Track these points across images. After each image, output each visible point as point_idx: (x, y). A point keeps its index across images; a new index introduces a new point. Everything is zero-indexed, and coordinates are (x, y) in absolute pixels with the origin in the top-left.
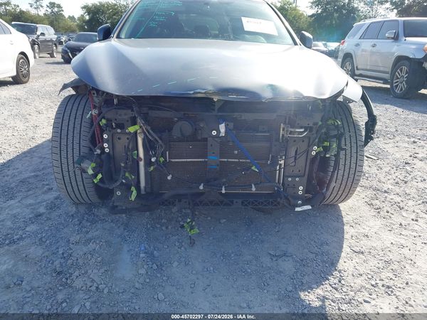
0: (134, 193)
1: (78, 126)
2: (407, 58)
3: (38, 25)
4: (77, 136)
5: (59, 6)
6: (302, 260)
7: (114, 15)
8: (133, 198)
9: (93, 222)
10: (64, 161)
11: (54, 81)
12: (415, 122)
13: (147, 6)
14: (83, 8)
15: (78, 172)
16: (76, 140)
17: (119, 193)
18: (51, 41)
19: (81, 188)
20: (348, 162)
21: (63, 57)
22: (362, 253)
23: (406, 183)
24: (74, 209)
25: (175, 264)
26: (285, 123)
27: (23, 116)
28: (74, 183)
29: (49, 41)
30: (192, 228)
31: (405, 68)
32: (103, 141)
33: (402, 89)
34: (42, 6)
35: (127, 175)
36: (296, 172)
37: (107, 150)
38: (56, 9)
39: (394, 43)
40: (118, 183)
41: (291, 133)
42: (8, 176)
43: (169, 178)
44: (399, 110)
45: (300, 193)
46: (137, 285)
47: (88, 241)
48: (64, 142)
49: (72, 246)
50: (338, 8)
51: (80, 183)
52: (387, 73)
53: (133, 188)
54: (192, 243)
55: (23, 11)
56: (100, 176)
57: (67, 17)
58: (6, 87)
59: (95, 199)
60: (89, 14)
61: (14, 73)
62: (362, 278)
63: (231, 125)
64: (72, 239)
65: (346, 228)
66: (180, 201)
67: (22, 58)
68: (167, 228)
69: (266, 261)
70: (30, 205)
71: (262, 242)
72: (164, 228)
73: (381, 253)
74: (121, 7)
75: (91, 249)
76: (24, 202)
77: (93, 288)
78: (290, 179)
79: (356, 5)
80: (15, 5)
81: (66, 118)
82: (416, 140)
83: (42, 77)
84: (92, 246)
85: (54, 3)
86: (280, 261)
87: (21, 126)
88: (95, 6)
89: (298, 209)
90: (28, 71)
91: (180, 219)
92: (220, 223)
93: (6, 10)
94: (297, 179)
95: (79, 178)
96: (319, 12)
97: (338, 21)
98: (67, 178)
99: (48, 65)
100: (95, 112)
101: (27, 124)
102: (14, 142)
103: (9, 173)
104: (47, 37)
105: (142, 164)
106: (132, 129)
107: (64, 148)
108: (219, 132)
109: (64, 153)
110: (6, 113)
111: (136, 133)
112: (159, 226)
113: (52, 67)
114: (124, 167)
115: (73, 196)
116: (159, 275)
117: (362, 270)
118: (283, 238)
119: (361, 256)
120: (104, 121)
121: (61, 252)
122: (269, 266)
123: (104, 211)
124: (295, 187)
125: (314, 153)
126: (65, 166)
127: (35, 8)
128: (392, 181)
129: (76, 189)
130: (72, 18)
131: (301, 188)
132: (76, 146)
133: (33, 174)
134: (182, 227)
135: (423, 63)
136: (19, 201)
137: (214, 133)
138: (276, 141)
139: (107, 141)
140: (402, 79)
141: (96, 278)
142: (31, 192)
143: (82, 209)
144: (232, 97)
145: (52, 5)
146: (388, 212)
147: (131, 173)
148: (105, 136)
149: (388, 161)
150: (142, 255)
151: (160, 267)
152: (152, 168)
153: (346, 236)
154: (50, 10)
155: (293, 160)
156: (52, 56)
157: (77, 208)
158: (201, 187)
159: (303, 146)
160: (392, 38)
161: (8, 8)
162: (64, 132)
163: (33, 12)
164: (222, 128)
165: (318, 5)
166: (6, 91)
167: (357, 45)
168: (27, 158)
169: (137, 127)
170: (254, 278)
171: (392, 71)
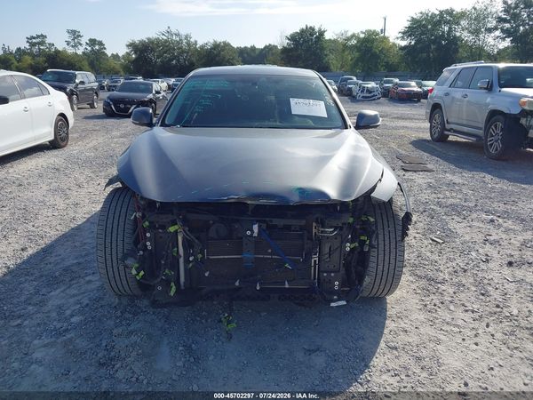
0: (174, 289)
1: (122, 224)
2: (501, 113)
3: (77, 73)
4: (121, 233)
5: (101, 43)
6: (334, 356)
7: (165, 52)
8: (172, 294)
9: (135, 314)
10: (108, 257)
11: (94, 142)
12: (502, 192)
13: (194, 87)
14: (128, 46)
15: (121, 268)
16: (120, 238)
17: (160, 288)
18: (92, 89)
19: (124, 282)
20: (387, 258)
21: (105, 110)
22: (396, 349)
23: (465, 271)
24: (117, 301)
25: (211, 358)
26: (317, 222)
27: (63, 191)
28: (117, 278)
29: (88, 90)
30: (229, 322)
31: (500, 125)
32: (146, 239)
33: (497, 150)
34: (81, 44)
35: (167, 271)
36: (331, 267)
37: (150, 248)
38: (97, 47)
39: (487, 95)
40: (159, 280)
41: (322, 232)
42: (50, 263)
43: (207, 274)
44: (488, 177)
45: (336, 288)
46: (174, 377)
47: (131, 333)
48: (108, 240)
49: (114, 338)
50: (436, 37)
51: (123, 278)
52: (481, 129)
53: (172, 284)
54: (230, 337)
55: (59, 51)
56: (142, 273)
57: (109, 55)
58: (42, 153)
59: (137, 291)
60: (135, 53)
61: (52, 138)
62: (389, 374)
63: (264, 226)
64: (114, 332)
65: (388, 322)
66: (218, 296)
67: (61, 120)
68: (206, 321)
69: (300, 356)
70: (74, 296)
71: (299, 336)
72: (203, 321)
73: (415, 349)
74: (173, 43)
75: (132, 342)
76: (67, 291)
77: (134, 379)
78: (325, 274)
79: (458, 34)
80: (49, 44)
81: (111, 216)
82: (495, 218)
83: (81, 138)
84: (133, 338)
85: (95, 40)
86: (313, 356)
87: (61, 204)
88: (142, 42)
89: (332, 304)
90: (67, 134)
91: (221, 312)
92: (260, 316)
93: (39, 49)
94: (332, 274)
95: (122, 273)
96: (413, 43)
97: (436, 54)
98: (110, 273)
99: (88, 121)
100: (139, 215)
101: (67, 201)
102: (54, 223)
103: (52, 260)
104: (87, 86)
105: (181, 260)
106: (172, 229)
107: (108, 245)
108: (252, 232)
109: (108, 250)
110: (45, 188)
111: (176, 232)
112: (198, 319)
113: (92, 122)
114: (165, 264)
115: (116, 290)
116: (195, 368)
117: (391, 365)
118: (321, 332)
119: (395, 352)
120: (147, 223)
121: (104, 344)
122: (301, 360)
123: (146, 302)
124: (331, 282)
125: (348, 249)
126: (109, 262)
127: (72, 46)
128: (451, 269)
129: (119, 283)
130: (116, 57)
131: (337, 283)
132: (120, 243)
133: (75, 261)
134: (220, 321)
135: (520, 119)
136: (62, 292)
137: (249, 233)
138: (308, 239)
139: (149, 239)
140: (497, 137)
141: (136, 370)
142: (74, 282)
143: (125, 301)
144: (263, 201)
145: (93, 42)
146: (435, 305)
147: (170, 269)
148: (148, 235)
149: (454, 245)
150: (181, 348)
151: (197, 360)
152: (191, 265)
153: (386, 331)
154: (89, 48)
155: (327, 256)
156: (92, 106)
157: (119, 299)
158: (237, 284)
159: (337, 244)
160: (485, 89)
161: (42, 47)
162: (109, 230)
163: (70, 50)
164: (256, 228)
165: (410, 36)
166: (43, 159)
167: (447, 94)
168: (69, 243)
169: (176, 227)
170: (286, 372)
171: (485, 127)
